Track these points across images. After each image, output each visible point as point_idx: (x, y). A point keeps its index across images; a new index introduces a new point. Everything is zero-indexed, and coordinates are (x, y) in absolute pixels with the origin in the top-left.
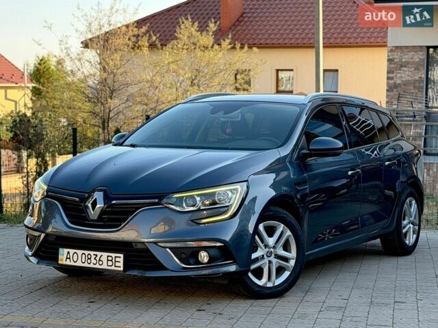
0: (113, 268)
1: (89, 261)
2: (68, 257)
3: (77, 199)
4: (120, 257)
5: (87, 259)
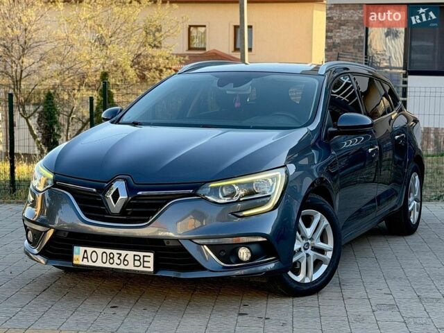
0: (141, 268)
1: (111, 261)
2: (85, 256)
3: (94, 190)
4: (150, 256)
5: (108, 258)
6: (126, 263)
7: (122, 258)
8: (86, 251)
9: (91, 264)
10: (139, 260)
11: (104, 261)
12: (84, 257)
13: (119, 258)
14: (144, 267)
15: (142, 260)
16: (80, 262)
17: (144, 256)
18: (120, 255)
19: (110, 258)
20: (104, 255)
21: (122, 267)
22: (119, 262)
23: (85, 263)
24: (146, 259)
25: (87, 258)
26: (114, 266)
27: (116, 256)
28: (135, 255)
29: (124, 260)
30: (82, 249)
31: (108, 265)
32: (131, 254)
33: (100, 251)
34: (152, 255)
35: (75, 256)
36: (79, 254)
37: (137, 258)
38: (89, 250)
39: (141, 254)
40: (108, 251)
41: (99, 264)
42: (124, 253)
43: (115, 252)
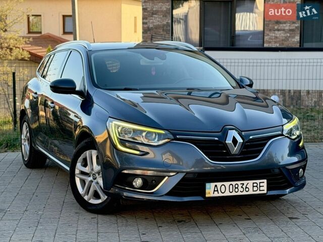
0: (258, 192)
1: (237, 190)
2: (216, 189)
4: (263, 182)
5: (234, 188)
6: (247, 190)
7: (244, 187)
8: (216, 186)
9: (220, 195)
10: (257, 186)
11: (231, 191)
12: (214, 191)
13: (242, 187)
14: (260, 190)
15: (258, 186)
16: (212, 195)
17: (260, 183)
18: (243, 184)
19: (236, 188)
20: (231, 186)
21: (245, 193)
22: (242, 190)
23: (216, 194)
24: (261, 184)
25: (217, 191)
26: (239, 193)
27: (240, 186)
28: (253, 183)
29: (246, 188)
30: (213, 185)
31: (234, 194)
32: (251, 182)
33: (227, 184)
34: (265, 181)
35: (207, 191)
36: (210, 189)
37: (255, 185)
38: (219, 184)
39: (258, 181)
40: (234, 183)
41: (227, 194)
42: (245, 182)
43: (239, 183)
